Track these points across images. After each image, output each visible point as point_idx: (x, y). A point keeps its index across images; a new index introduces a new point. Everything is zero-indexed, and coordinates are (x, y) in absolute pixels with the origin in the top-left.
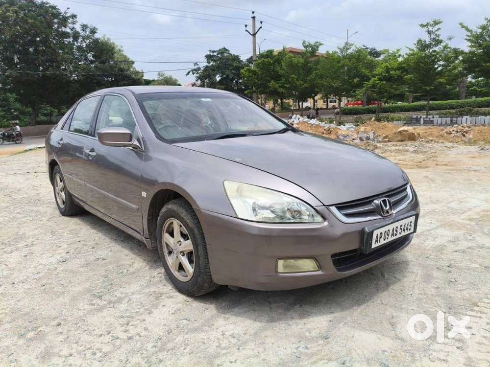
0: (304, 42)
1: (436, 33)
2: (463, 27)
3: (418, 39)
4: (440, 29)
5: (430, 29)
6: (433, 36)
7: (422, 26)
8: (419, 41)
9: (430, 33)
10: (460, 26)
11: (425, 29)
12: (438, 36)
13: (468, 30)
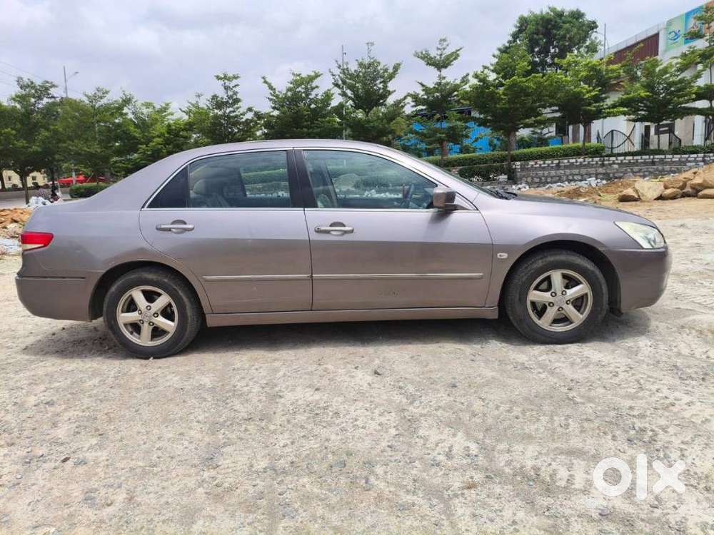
0: (19, 80)
1: (234, 89)
2: (266, 82)
3: (213, 94)
4: (238, 85)
5: (227, 83)
6: (230, 93)
7: (218, 78)
8: (215, 97)
9: (226, 88)
10: (263, 80)
11: (221, 82)
12: (236, 93)
13: (271, 87)
